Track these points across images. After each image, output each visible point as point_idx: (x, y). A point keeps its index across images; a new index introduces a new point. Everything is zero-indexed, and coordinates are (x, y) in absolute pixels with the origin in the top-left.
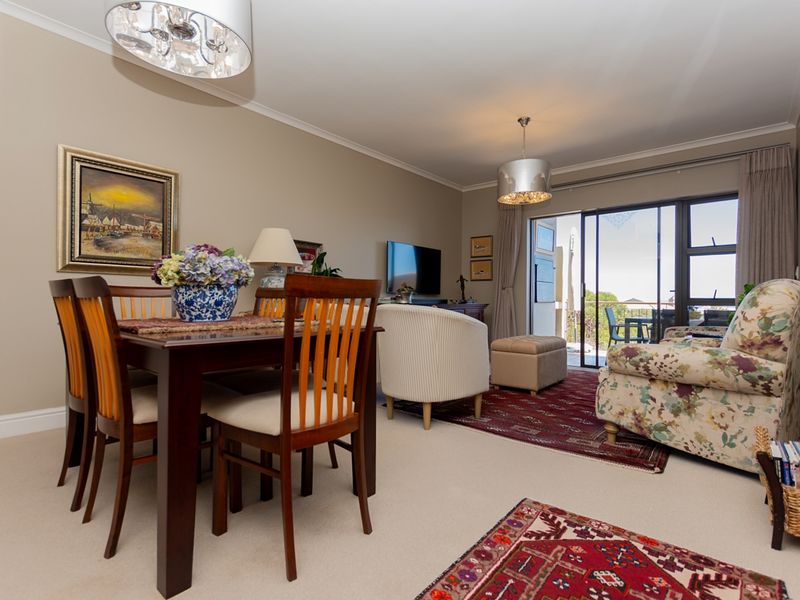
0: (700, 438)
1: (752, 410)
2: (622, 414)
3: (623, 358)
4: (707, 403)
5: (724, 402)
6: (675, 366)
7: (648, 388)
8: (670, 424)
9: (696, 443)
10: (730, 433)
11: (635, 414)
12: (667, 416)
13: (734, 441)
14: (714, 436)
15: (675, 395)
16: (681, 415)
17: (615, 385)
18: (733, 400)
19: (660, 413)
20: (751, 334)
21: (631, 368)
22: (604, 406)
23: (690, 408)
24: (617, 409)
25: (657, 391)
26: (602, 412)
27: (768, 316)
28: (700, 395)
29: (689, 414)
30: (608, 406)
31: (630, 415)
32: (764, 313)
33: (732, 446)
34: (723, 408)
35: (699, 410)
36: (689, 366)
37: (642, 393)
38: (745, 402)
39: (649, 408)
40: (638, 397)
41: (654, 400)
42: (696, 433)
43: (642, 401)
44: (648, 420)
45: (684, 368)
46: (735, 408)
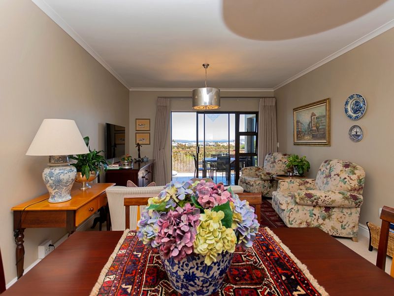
0: (333, 228)
1: (351, 214)
2: (301, 223)
3: (307, 198)
4: (336, 213)
5: (342, 212)
6: (330, 200)
7: (313, 210)
8: (322, 224)
9: (332, 230)
10: (343, 224)
11: (307, 222)
12: (321, 221)
13: (345, 227)
14: (338, 226)
15: (324, 212)
16: (326, 220)
17: (298, 210)
18: (345, 211)
19: (317, 220)
20: (355, 185)
21: (309, 202)
22: (292, 221)
23: (329, 216)
24: (299, 222)
25: (316, 211)
26: (291, 224)
27: (360, 178)
28: (333, 210)
29: (329, 219)
30: (294, 221)
31: (305, 223)
32: (359, 177)
33: (344, 229)
34: (341, 215)
35: (333, 217)
36: (335, 200)
37: (310, 213)
38: (349, 211)
39: (313, 219)
40: (308, 215)
41: (315, 215)
42: (332, 226)
43: (310, 216)
44: (313, 224)
45: (333, 201)
46: (345, 214)
